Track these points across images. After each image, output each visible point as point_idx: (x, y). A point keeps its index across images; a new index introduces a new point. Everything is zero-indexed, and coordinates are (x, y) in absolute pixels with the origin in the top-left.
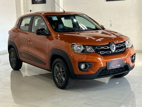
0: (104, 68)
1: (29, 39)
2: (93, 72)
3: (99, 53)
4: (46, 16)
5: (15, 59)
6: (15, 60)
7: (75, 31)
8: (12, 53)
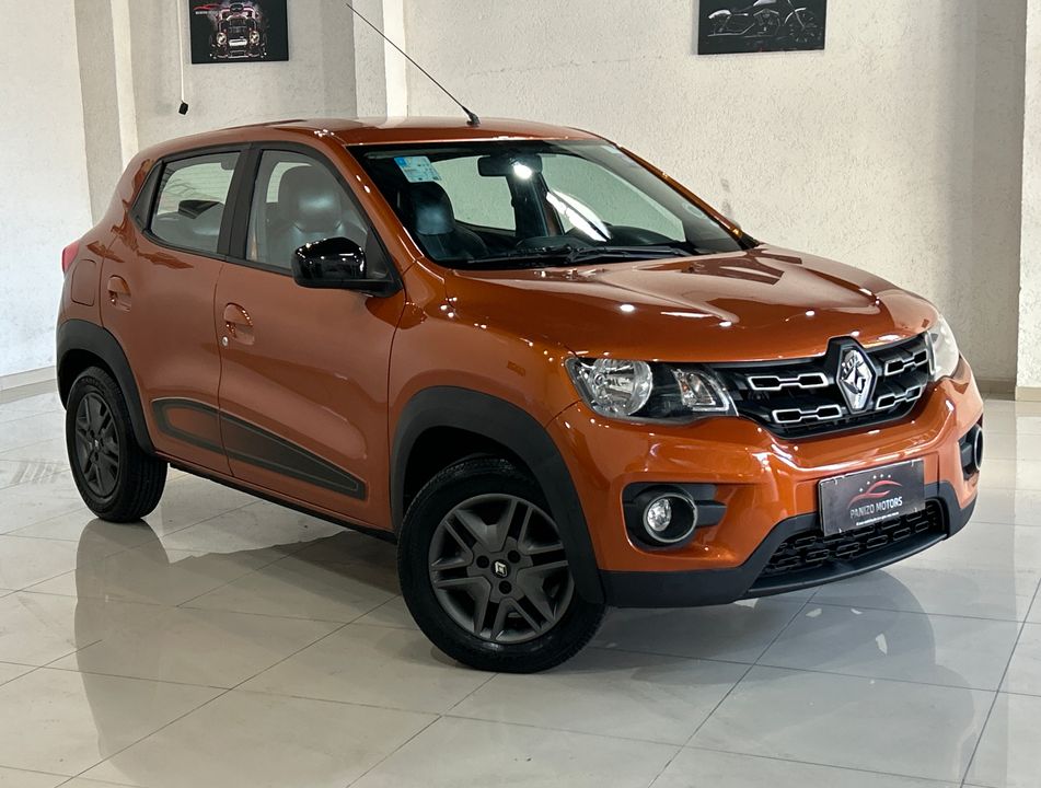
0: (799, 528)
1: (229, 314)
2: (729, 556)
3: (763, 423)
4: (357, 153)
5: (111, 444)
6: (111, 454)
7: (571, 257)
8: (93, 406)
